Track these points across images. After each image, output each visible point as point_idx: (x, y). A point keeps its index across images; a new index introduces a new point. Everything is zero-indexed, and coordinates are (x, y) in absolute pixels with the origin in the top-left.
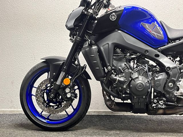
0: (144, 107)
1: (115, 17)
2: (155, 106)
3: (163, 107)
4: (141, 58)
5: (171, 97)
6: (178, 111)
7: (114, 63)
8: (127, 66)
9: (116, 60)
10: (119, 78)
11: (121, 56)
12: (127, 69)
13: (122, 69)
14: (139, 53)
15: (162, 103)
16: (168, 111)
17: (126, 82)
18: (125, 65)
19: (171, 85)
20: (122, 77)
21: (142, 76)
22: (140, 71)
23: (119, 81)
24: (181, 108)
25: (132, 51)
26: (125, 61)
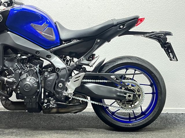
0: (35, 107)
1: (1, 18)
2: (46, 106)
3: (54, 106)
4: (34, 58)
5: (60, 97)
6: (71, 109)
7: (5, 64)
8: (17, 67)
9: (8, 61)
10: (7, 79)
11: (13, 57)
12: (18, 69)
13: (13, 70)
14: (30, 54)
15: (53, 103)
16: (61, 110)
17: (16, 83)
18: (16, 65)
19: (60, 85)
20: (11, 77)
21: (32, 76)
22: (30, 71)
23: (7, 82)
24: (74, 107)
25: (23, 52)
26: (16, 61)
